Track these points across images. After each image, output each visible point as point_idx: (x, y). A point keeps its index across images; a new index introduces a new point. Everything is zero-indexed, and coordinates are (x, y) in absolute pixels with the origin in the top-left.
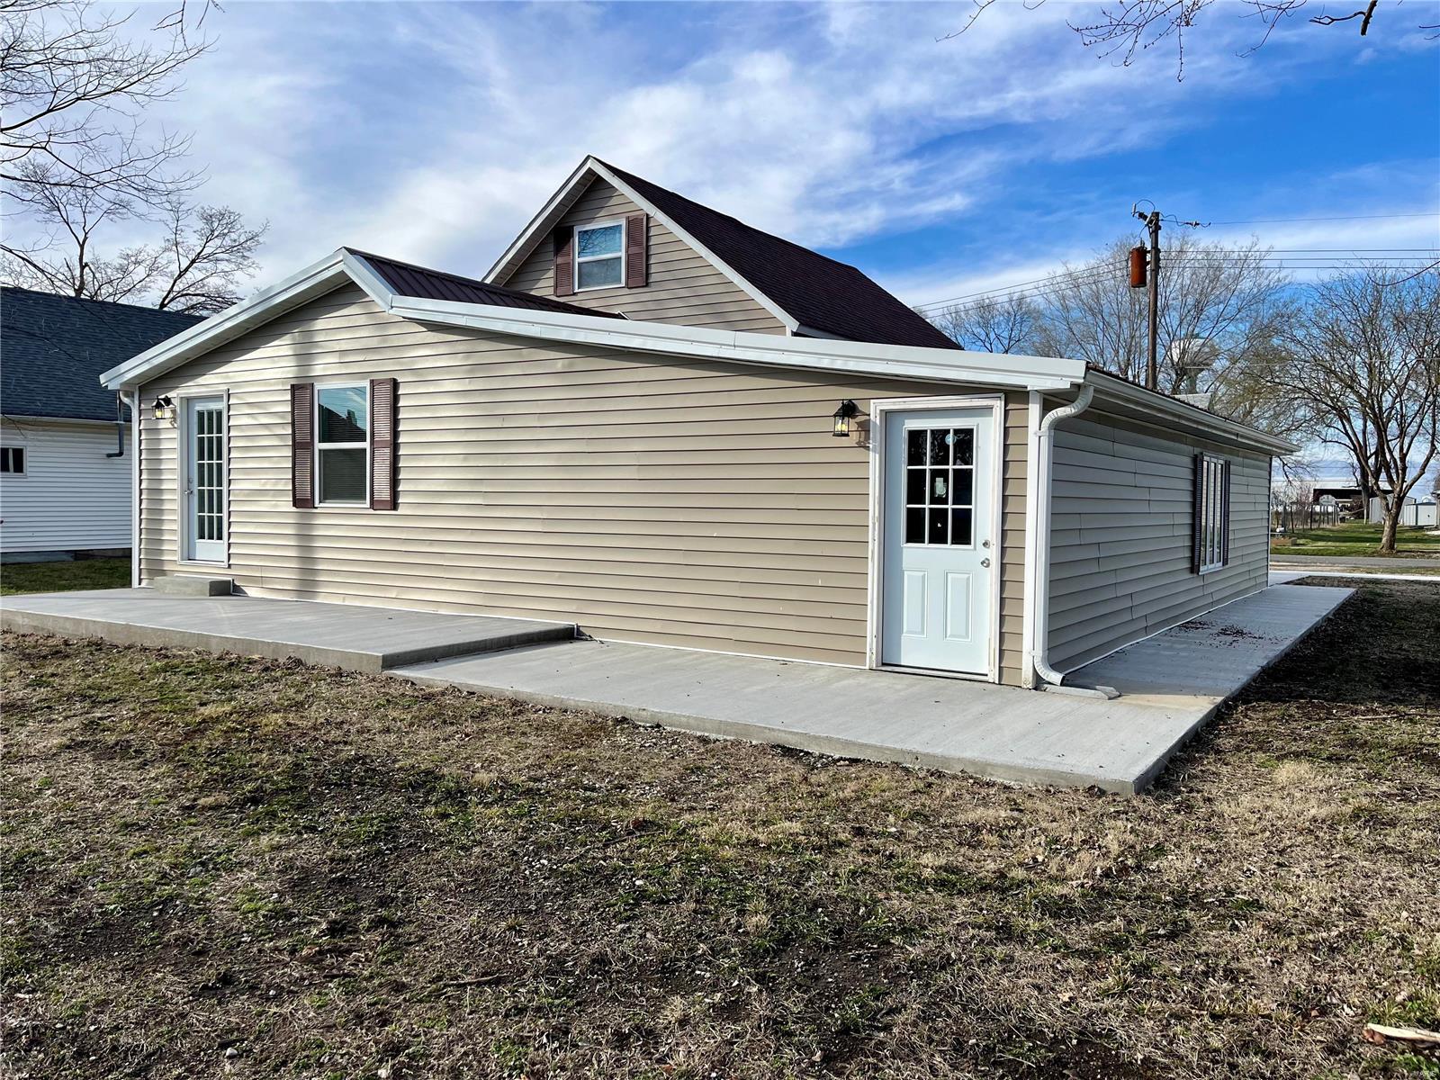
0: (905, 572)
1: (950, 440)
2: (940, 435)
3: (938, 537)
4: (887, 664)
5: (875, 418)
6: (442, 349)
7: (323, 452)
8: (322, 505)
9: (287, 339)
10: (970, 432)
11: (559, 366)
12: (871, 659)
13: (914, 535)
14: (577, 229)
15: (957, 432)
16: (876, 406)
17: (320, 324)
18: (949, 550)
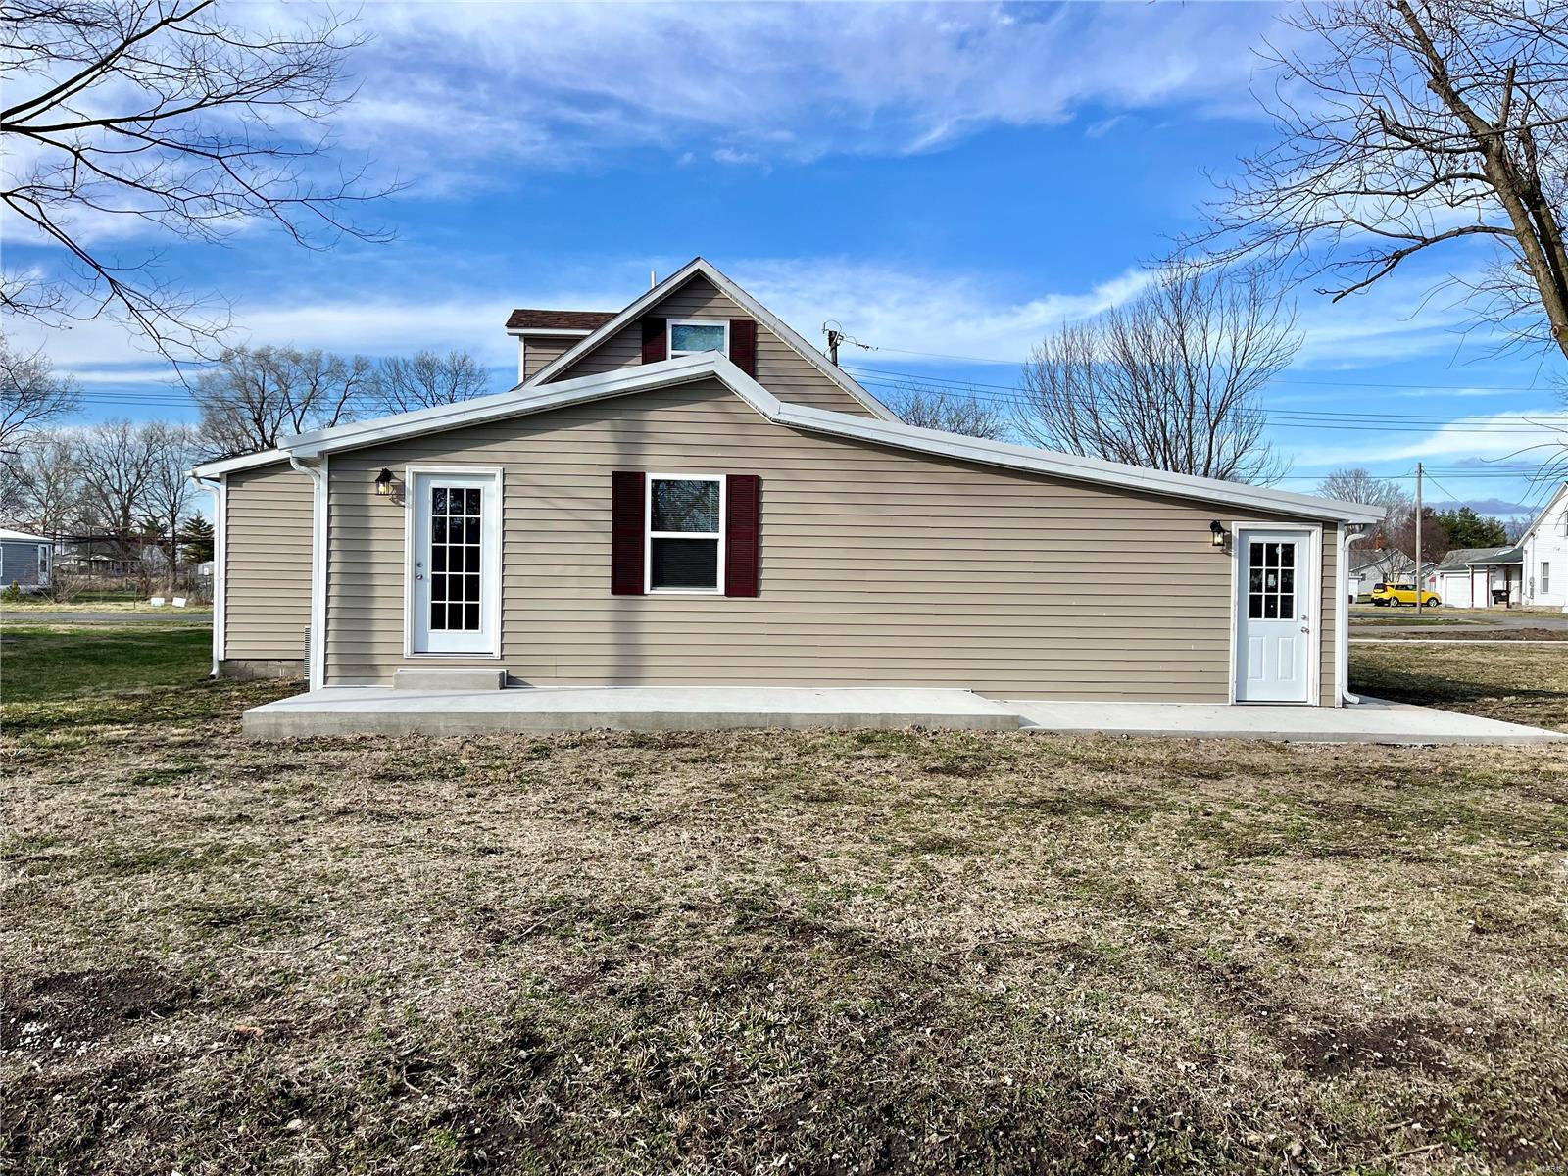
0: (1250, 640)
1: (1279, 550)
2: (1272, 547)
3: (1271, 614)
4: (1240, 702)
5: (1235, 534)
6: (822, 454)
7: (654, 541)
8: (653, 592)
9: (605, 425)
10: (1292, 546)
11: (955, 479)
12: (1232, 699)
13: (1255, 612)
14: (670, 323)
15: (1284, 546)
16: (1235, 526)
17: (652, 415)
18: (1278, 622)
